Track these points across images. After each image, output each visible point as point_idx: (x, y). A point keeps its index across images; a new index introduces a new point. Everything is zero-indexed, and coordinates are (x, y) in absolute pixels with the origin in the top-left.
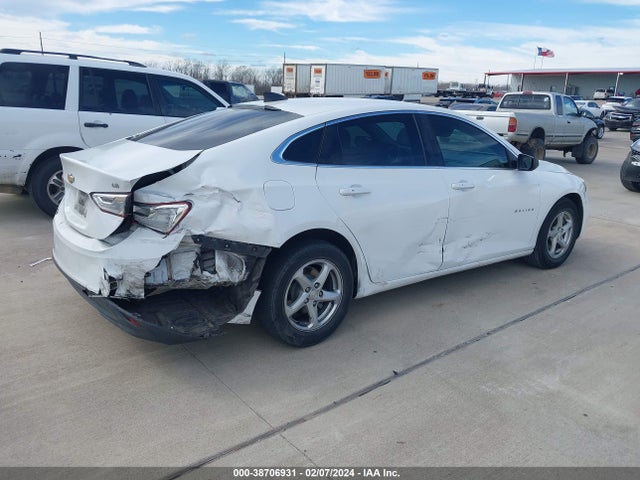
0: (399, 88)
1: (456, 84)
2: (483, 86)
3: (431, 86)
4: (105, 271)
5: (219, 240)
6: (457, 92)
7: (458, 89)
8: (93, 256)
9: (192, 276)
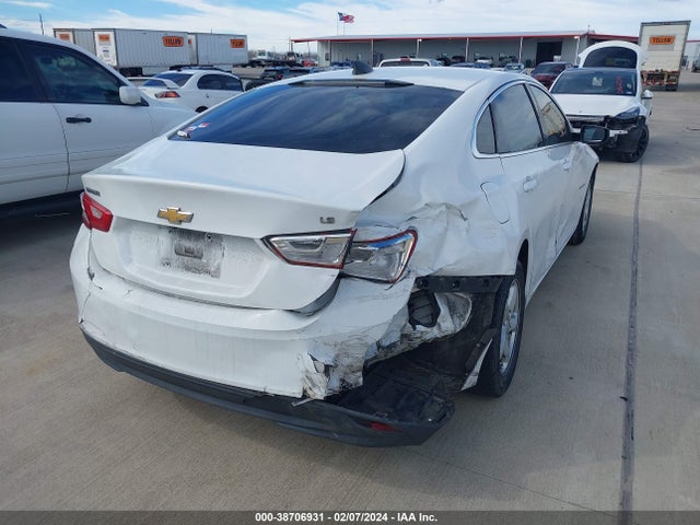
0: (207, 57)
1: (262, 53)
2: (291, 54)
3: (240, 55)
4: (314, 359)
5: (446, 278)
6: (265, 61)
7: (265, 57)
8: (284, 338)
9: (404, 336)
